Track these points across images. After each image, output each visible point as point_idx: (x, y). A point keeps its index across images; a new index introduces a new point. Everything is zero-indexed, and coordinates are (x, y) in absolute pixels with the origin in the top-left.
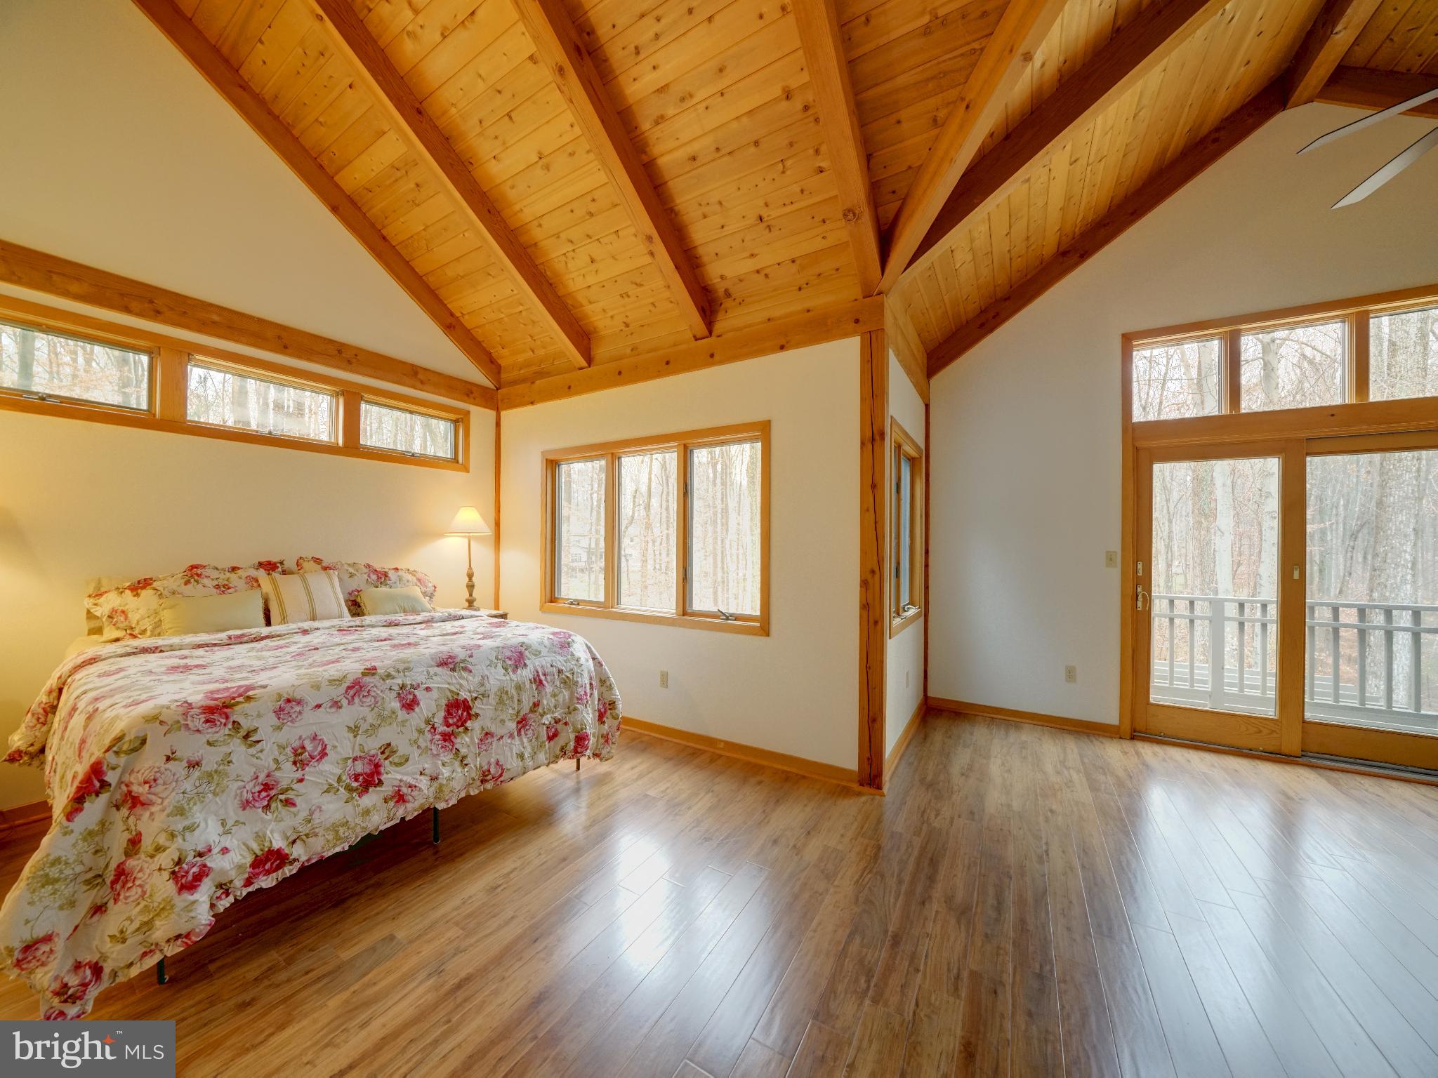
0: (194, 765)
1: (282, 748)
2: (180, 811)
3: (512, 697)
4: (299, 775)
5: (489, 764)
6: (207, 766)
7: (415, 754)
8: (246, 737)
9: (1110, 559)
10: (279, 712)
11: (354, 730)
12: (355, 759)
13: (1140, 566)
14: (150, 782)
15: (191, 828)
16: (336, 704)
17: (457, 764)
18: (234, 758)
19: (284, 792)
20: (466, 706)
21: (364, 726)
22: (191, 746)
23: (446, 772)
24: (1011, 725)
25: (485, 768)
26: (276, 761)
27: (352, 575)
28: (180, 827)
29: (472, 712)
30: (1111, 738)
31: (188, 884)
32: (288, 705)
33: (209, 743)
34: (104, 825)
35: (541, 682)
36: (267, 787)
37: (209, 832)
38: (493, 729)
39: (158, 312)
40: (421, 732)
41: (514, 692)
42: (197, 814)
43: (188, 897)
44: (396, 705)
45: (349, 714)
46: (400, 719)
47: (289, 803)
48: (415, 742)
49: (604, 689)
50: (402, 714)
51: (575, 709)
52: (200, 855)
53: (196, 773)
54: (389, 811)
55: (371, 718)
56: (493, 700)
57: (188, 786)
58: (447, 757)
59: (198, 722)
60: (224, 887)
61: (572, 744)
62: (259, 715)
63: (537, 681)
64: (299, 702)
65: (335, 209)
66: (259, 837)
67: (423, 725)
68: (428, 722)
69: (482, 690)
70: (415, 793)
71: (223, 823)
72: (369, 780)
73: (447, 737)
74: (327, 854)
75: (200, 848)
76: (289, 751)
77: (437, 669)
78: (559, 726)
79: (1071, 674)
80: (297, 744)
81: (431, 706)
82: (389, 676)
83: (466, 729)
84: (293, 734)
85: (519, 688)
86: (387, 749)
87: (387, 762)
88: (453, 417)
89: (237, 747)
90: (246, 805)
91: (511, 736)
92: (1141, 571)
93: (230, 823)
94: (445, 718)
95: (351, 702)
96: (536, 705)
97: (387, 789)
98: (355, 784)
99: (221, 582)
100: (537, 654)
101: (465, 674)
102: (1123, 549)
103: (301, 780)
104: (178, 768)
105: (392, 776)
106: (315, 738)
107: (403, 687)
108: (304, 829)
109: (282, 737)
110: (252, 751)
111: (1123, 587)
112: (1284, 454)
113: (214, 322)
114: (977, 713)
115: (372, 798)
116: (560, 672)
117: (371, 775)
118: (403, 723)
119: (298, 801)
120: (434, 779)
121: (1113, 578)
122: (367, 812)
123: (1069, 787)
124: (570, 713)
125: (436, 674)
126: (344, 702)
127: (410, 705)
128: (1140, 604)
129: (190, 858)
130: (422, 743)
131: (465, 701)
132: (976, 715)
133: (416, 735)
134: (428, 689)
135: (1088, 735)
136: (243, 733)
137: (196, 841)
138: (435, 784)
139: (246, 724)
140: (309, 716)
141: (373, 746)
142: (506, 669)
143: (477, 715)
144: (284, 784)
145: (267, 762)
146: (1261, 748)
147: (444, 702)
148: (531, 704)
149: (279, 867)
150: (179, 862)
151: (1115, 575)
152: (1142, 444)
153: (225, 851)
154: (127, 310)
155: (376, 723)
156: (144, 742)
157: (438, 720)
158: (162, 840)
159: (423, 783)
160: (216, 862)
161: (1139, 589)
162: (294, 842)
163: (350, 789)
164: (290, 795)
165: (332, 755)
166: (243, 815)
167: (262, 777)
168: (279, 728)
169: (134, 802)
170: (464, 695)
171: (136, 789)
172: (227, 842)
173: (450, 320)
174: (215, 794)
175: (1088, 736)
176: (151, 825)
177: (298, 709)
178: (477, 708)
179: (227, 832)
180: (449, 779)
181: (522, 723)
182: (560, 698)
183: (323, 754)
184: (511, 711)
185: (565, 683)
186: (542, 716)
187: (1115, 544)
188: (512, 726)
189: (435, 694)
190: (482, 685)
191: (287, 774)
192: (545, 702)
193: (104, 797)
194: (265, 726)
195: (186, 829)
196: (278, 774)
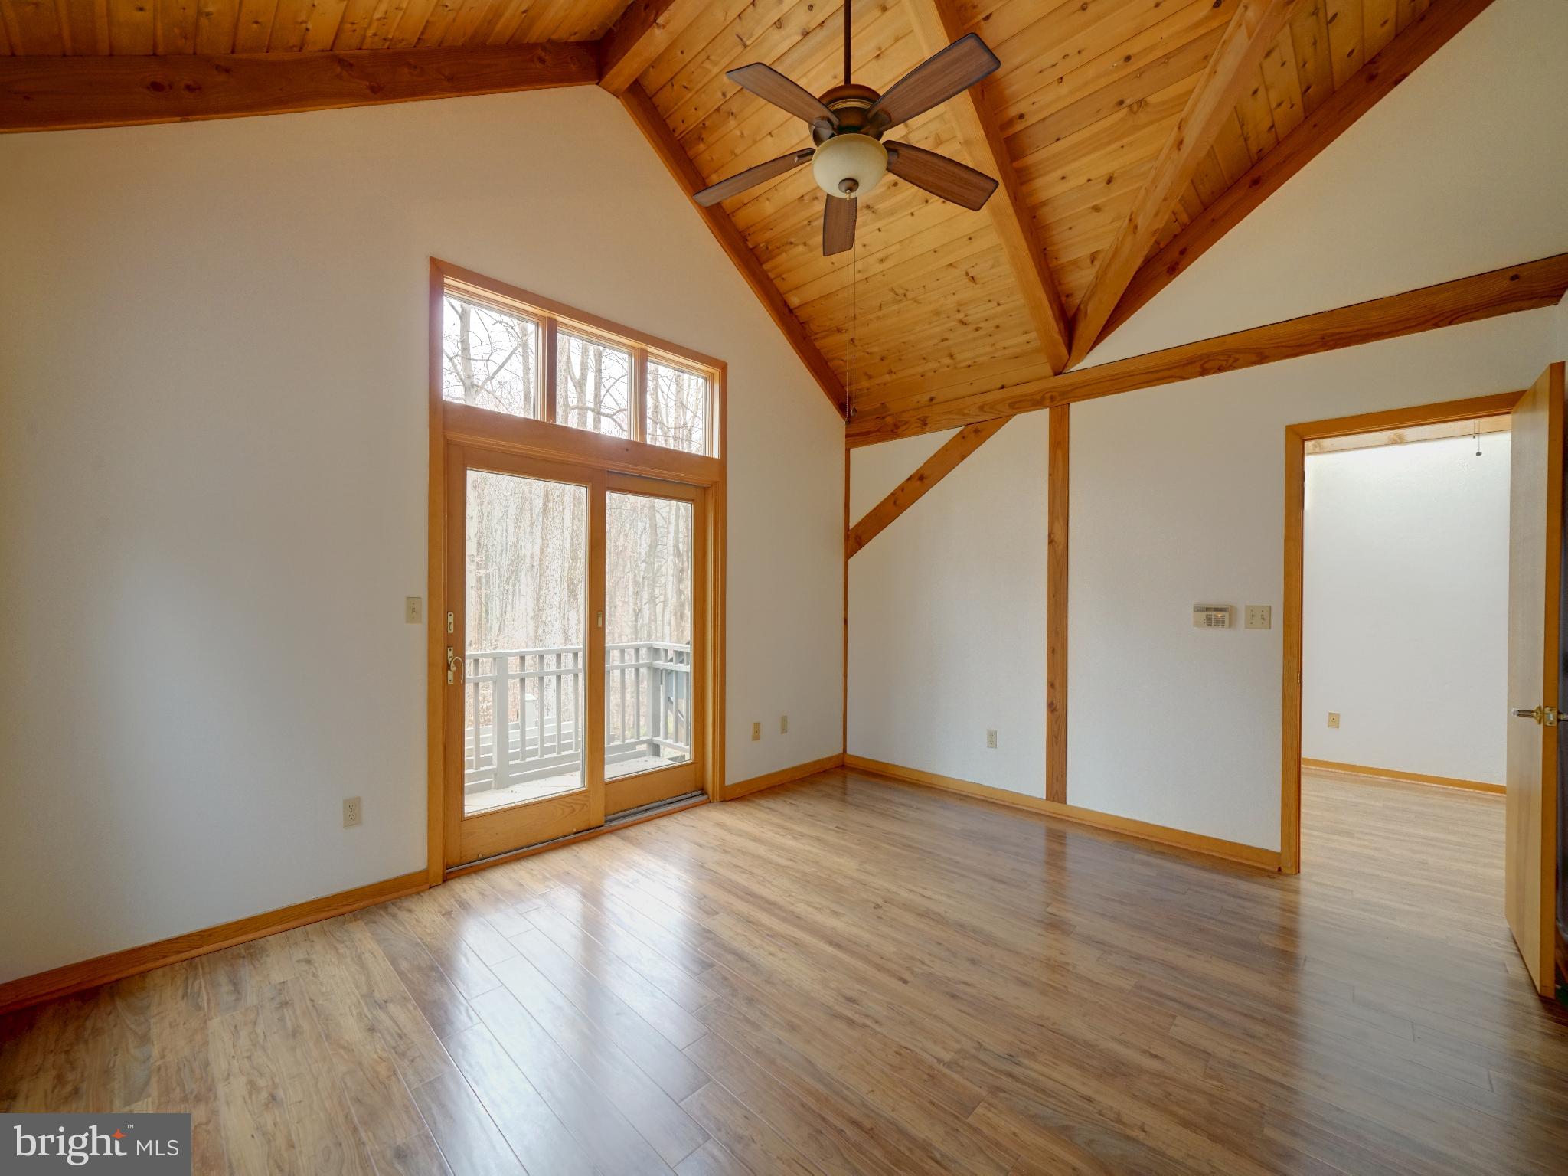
9: (412, 610)
13: (451, 619)
24: (240, 956)
30: (418, 893)
79: (352, 812)
92: (452, 627)
102: (431, 594)
111: (430, 652)
112: (591, 484)
114: (143, 968)
121: (417, 637)
123: (403, 1055)
128: (451, 675)
132: (143, 974)
135: (383, 906)
146: (575, 830)
151: (419, 633)
152: (456, 436)
161: (450, 654)
175: (385, 908)
187: (419, 587)
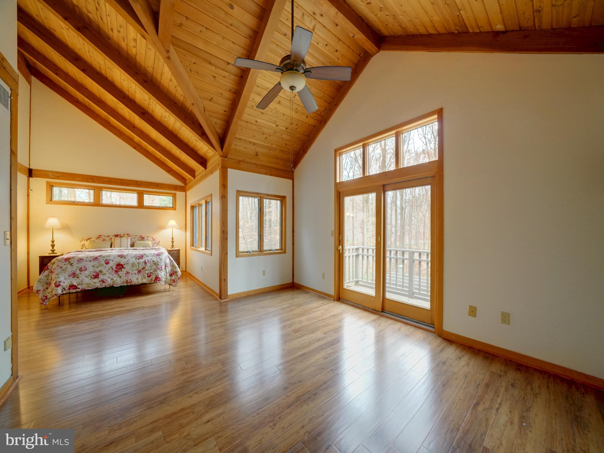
0: (61, 268)
1: (77, 267)
2: (57, 274)
3: (136, 266)
4: (80, 273)
5: (128, 279)
6: (63, 268)
7: (108, 274)
8: (71, 264)
10: (78, 261)
11: (93, 266)
12: (93, 272)
13: (341, 236)
14: (54, 269)
15: (58, 278)
16: (90, 261)
17: (119, 277)
18: (68, 267)
19: (77, 275)
20: (122, 265)
21: (96, 266)
22: (61, 265)
23: (115, 279)
25: (127, 280)
26: (76, 269)
27: (134, 238)
28: (57, 277)
29: (124, 267)
30: (331, 300)
31: (57, 286)
32: (80, 260)
33: (64, 265)
34: (48, 275)
35: (146, 263)
36: (74, 274)
37: (62, 279)
38: (129, 271)
39: (94, 181)
40: (109, 269)
41: (137, 264)
42: (60, 276)
43: (57, 288)
44: (104, 263)
45: (93, 263)
46: (104, 266)
47: (78, 277)
48: (108, 271)
49: (173, 268)
50: (105, 265)
51: (157, 271)
52: (59, 282)
53: (61, 269)
54: (101, 284)
55: (97, 264)
56: (130, 265)
57: (59, 271)
58: (116, 276)
59: (63, 261)
60: (64, 289)
61: (154, 279)
62: (74, 261)
63: (145, 263)
64: (83, 260)
65: (134, 148)
66: (71, 282)
67: (110, 268)
68: (111, 267)
69: (127, 262)
70: (107, 281)
71: (65, 278)
72: (96, 276)
73: (116, 271)
74: (86, 289)
75: (60, 281)
76: (79, 268)
77: (117, 257)
78: (151, 274)
79: (323, 276)
80: (80, 267)
81: (112, 264)
82: (104, 257)
83: (122, 270)
84: (80, 265)
85: (139, 263)
86: (101, 271)
87: (100, 274)
88: (172, 195)
89: (69, 266)
90: (69, 276)
91: (135, 274)
93: (66, 278)
94: (116, 267)
95: (94, 261)
96: (144, 268)
97: (100, 279)
98: (93, 277)
99: (104, 239)
100: (148, 256)
101: (124, 259)
102: (335, 230)
103: (81, 274)
104: (59, 268)
105: (101, 277)
106: (84, 267)
107: (106, 260)
108: (81, 283)
109: (78, 265)
110: (72, 267)
111: (335, 244)
112: (376, 191)
113: (106, 181)
115: (96, 280)
116: (153, 261)
117: (97, 276)
118: (105, 267)
119: (80, 277)
120: (112, 279)
122: (95, 283)
124: (155, 271)
125: (116, 258)
126: (92, 261)
127: (107, 263)
129: (58, 282)
130: (109, 271)
131: (122, 264)
133: (108, 270)
134: (113, 261)
135: (325, 298)
136: (70, 263)
137: (59, 280)
138: (112, 281)
139: (71, 262)
140: (84, 262)
141: (98, 270)
142: (136, 259)
143: (125, 268)
144: (77, 274)
145: (74, 269)
147: (116, 264)
148: (142, 267)
149: (76, 289)
150: (56, 282)
152: (340, 190)
153: (64, 283)
154: (88, 182)
155: (98, 266)
156: (55, 263)
157: (114, 268)
158: (54, 278)
159: (109, 280)
160: (62, 284)
161: (339, 245)
162: (79, 285)
163: (91, 277)
164: (78, 276)
165: (88, 270)
166: (69, 278)
167: (73, 272)
168: (78, 264)
169: (52, 272)
170: (122, 263)
171: (53, 270)
172: (65, 281)
173: (169, 169)
174: (64, 273)
176: (53, 276)
177: (82, 261)
178: (125, 266)
179: (65, 280)
180: (116, 280)
181: (139, 272)
182: (153, 268)
183: (86, 270)
184: (135, 268)
185: (155, 264)
186: (145, 271)
188: (137, 272)
189: (114, 262)
190: (128, 261)
191: (78, 272)
192: (147, 268)
193: (48, 271)
194: (75, 263)
195: (58, 277)
196: (76, 272)
